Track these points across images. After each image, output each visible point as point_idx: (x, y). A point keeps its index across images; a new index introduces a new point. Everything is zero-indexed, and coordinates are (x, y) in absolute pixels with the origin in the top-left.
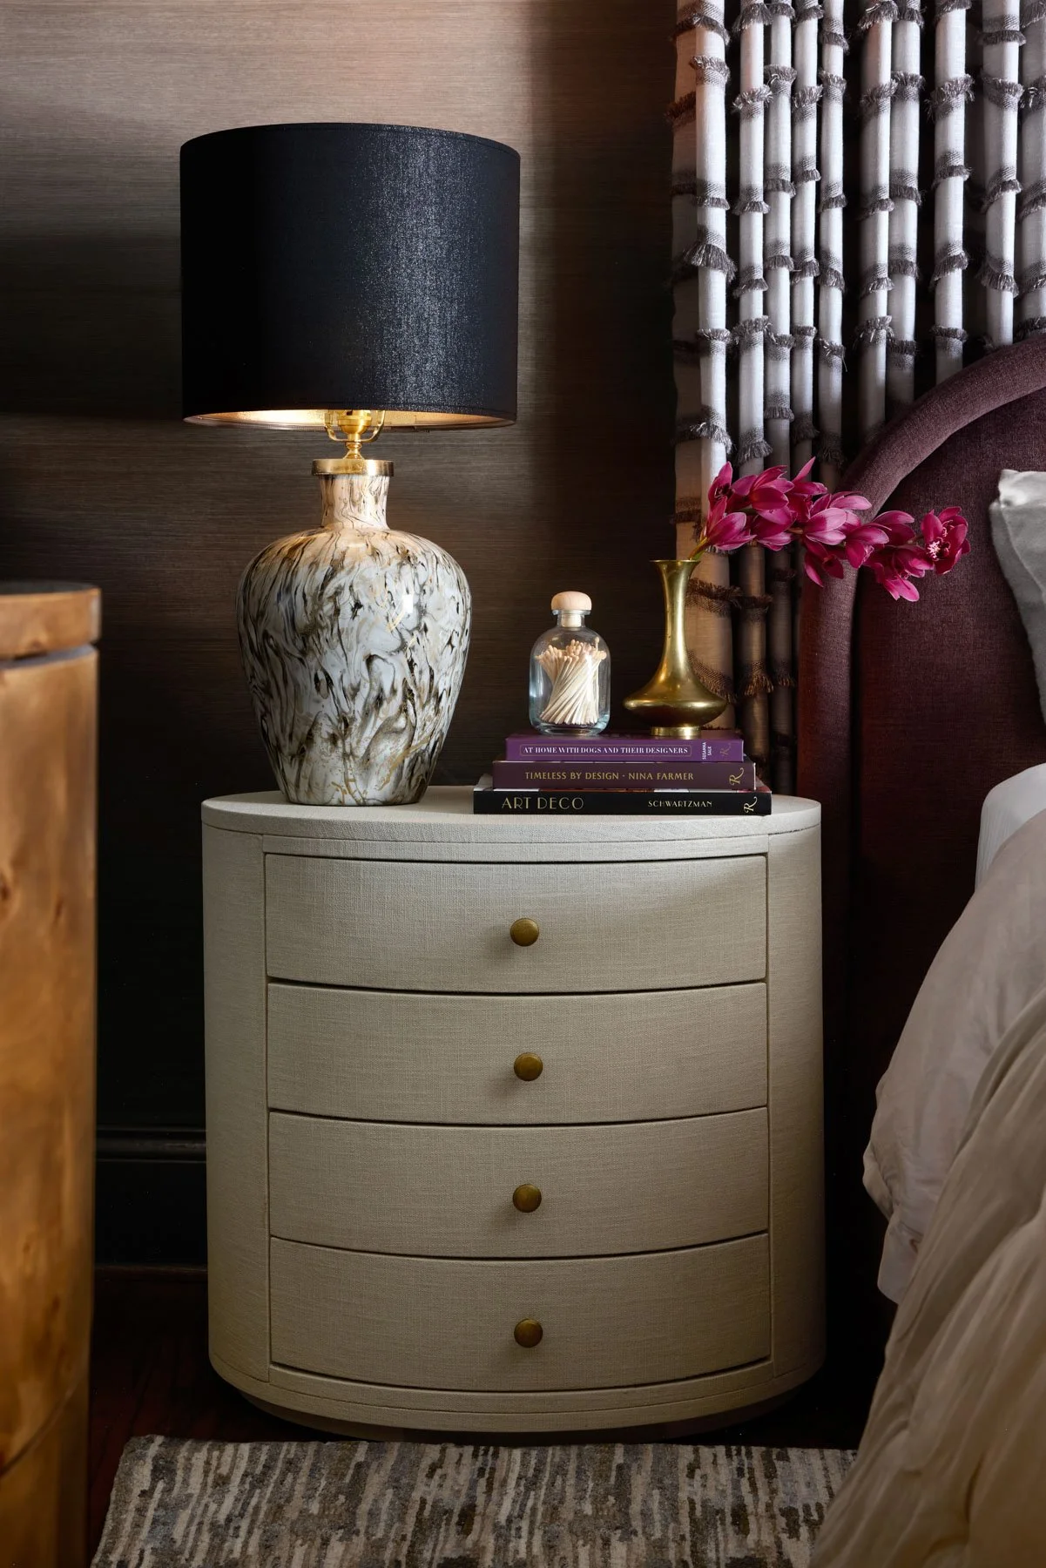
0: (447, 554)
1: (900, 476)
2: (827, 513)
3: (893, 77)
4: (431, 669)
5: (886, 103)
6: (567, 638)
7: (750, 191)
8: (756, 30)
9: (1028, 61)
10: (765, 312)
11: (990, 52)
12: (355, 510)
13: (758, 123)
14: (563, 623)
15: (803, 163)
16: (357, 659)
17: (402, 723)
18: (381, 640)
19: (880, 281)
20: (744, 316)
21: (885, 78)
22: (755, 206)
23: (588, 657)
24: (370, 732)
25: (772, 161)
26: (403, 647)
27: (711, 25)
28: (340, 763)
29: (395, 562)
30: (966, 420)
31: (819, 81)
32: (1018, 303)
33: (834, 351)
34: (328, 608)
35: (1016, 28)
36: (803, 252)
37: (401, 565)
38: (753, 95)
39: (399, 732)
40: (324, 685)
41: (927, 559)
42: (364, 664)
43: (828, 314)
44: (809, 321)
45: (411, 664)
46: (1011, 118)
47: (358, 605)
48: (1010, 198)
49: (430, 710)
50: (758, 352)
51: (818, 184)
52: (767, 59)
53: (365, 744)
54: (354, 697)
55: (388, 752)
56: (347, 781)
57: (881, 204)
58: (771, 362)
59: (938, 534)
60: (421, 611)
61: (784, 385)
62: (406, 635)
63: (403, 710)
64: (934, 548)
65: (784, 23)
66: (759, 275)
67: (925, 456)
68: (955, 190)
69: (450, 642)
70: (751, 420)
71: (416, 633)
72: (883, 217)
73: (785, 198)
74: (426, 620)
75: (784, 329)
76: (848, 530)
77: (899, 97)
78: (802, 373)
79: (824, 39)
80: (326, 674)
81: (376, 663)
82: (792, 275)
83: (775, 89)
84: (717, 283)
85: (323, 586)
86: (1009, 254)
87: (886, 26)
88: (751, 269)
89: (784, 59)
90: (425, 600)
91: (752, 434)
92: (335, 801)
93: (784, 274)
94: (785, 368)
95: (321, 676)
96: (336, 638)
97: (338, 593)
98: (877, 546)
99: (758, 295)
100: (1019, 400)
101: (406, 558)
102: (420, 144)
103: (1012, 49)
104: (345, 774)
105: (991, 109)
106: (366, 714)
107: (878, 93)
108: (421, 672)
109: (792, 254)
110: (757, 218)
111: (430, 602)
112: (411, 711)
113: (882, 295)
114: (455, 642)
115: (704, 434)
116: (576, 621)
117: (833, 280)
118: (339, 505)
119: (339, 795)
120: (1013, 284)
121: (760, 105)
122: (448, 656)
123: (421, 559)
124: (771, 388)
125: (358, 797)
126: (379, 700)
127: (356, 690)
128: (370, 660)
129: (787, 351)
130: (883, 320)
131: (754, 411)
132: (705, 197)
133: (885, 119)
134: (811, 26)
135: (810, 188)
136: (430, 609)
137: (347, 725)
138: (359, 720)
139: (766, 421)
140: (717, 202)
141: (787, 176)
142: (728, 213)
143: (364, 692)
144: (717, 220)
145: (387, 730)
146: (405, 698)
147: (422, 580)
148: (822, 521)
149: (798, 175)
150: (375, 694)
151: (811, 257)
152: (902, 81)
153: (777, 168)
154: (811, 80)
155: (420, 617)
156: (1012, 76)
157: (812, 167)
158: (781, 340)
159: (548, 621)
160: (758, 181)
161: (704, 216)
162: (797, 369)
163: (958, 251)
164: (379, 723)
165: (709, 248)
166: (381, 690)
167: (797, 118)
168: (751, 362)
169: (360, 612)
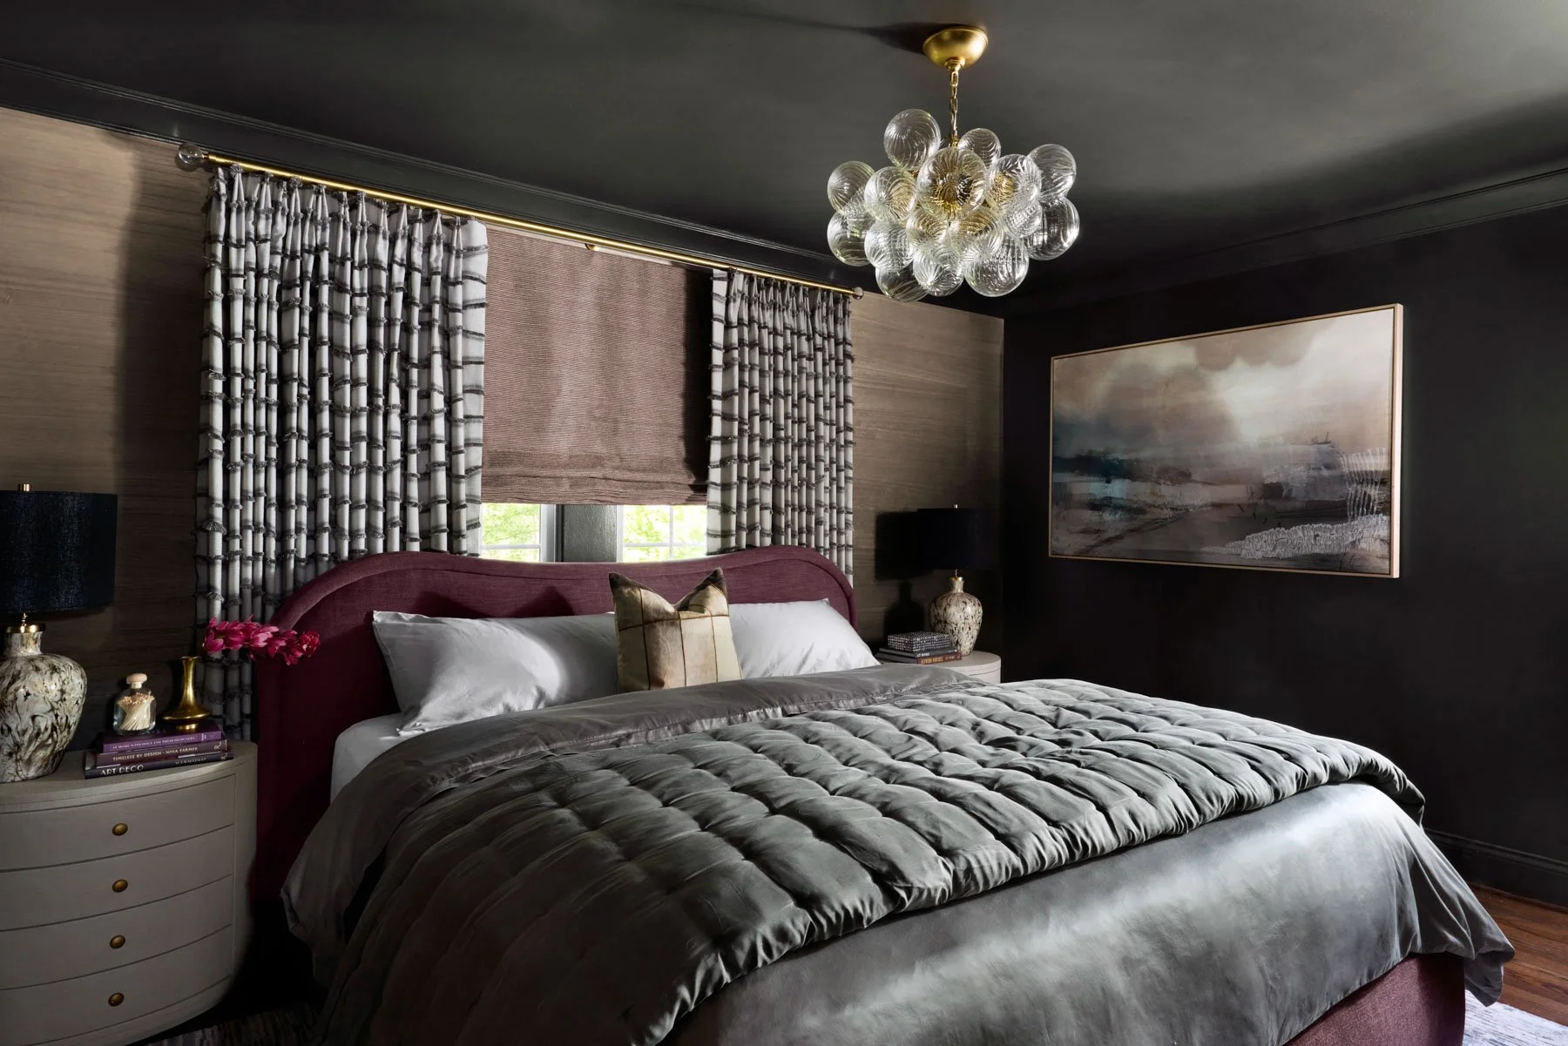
0: (76, 663)
1: (301, 614)
2: (259, 635)
3: (297, 460)
4: (67, 717)
5: (294, 470)
6: (133, 693)
7: (234, 501)
8: (238, 440)
9: (354, 457)
10: (241, 547)
11: (338, 453)
12: (24, 648)
13: (238, 475)
14: (132, 687)
15: (259, 489)
16: (27, 718)
17: (50, 741)
18: (41, 707)
19: (291, 536)
20: (231, 549)
21: (293, 460)
22: (236, 507)
23: (145, 701)
24: (32, 748)
25: (245, 488)
26: (53, 709)
27: (217, 437)
28: (14, 764)
29: (48, 673)
30: (329, 592)
31: (266, 458)
32: (350, 544)
33: (272, 561)
34: (11, 697)
35: (348, 446)
36: (259, 523)
37: (52, 673)
38: (236, 464)
39: (49, 745)
40: (6, 732)
41: (302, 650)
42: (30, 720)
43: (270, 547)
44: (261, 550)
45: (56, 716)
46: (347, 478)
47: (28, 694)
48: (347, 507)
49: (65, 733)
50: (237, 563)
51: (265, 498)
52: (242, 449)
53: (29, 754)
54: (23, 735)
55: (41, 755)
56: (17, 772)
57: (292, 507)
58: (243, 567)
59: (307, 641)
60: (63, 692)
61: (250, 576)
62: (55, 705)
63: (51, 736)
64: (305, 647)
65: (250, 438)
66: (238, 533)
67: (312, 606)
68: (326, 503)
69: (77, 703)
70: (234, 590)
71: (60, 702)
72: (293, 512)
73: (250, 504)
74: (66, 696)
75: (250, 553)
76: (268, 641)
77: (299, 467)
78: (258, 570)
79: (268, 444)
80: (8, 726)
81: (37, 719)
82: (253, 533)
83: (246, 462)
84: (218, 538)
85: (8, 688)
86: (346, 527)
87: (294, 442)
88: (234, 531)
89: (250, 451)
90: (64, 687)
91: (234, 595)
92: (9, 781)
93: (250, 533)
94: (250, 569)
95: (5, 727)
96: (14, 710)
97: (17, 690)
98: (281, 647)
99: (237, 542)
100: (351, 584)
101: (54, 669)
102: (69, 498)
103: (347, 454)
104: (16, 768)
105: (339, 474)
106: (30, 742)
107: (291, 466)
108: (61, 719)
109: (253, 524)
110: (237, 512)
111: (67, 688)
112: (55, 736)
113: (292, 542)
114: (79, 702)
115: (211, 597)
116: (138, 685)
117: (272, 535)
118: (14, 646)
119: (12, 778)
120: (348, 537)
121: (239, 468)
122: (76, 708)
123: (63, 669)
124: (244, 576)
125: (23, 777)
126: (38, 734)
127: (25, 732)
128: (33, 718)
129: (251, 562)
130: (293, 551)
131: (236, 587)
132: (213, 503)
133: (293, 476)
134: (263, 439)
135: (262, 500)
136: (67, 691)
137: (19, 747)
138: (26, 744)
139: (241, 589)
140: (219, 505)
141: (251, 495)
142: (224, 509)
143: (30, 732)
144: (218, 513)
145: (43, 745)
146: (52, 731)
147: (63, 678)
148: (257, 638)
149: (256, 494)
150: (36, 731)
151: (262, 526)
152: (300, 461)
153: (247, 492)
154: (262, 459)
155: (62, 695)
156: (347, 463)
157: (263, 491)
158: (249, 558)
159: (125, 688)
160: (238, 497)
161: (213, 511)
162: (255, 569)
163: (327, 525)
164: (37, 743)
165: (214, 523)
166: (40, 729)
167: (256, 473)
168: (234, 567)
169: (29, 697)
